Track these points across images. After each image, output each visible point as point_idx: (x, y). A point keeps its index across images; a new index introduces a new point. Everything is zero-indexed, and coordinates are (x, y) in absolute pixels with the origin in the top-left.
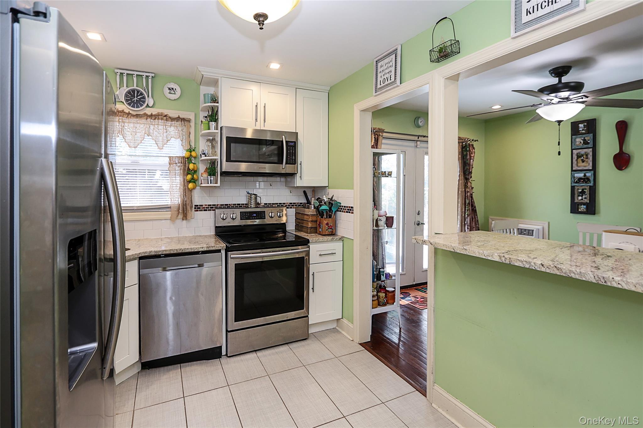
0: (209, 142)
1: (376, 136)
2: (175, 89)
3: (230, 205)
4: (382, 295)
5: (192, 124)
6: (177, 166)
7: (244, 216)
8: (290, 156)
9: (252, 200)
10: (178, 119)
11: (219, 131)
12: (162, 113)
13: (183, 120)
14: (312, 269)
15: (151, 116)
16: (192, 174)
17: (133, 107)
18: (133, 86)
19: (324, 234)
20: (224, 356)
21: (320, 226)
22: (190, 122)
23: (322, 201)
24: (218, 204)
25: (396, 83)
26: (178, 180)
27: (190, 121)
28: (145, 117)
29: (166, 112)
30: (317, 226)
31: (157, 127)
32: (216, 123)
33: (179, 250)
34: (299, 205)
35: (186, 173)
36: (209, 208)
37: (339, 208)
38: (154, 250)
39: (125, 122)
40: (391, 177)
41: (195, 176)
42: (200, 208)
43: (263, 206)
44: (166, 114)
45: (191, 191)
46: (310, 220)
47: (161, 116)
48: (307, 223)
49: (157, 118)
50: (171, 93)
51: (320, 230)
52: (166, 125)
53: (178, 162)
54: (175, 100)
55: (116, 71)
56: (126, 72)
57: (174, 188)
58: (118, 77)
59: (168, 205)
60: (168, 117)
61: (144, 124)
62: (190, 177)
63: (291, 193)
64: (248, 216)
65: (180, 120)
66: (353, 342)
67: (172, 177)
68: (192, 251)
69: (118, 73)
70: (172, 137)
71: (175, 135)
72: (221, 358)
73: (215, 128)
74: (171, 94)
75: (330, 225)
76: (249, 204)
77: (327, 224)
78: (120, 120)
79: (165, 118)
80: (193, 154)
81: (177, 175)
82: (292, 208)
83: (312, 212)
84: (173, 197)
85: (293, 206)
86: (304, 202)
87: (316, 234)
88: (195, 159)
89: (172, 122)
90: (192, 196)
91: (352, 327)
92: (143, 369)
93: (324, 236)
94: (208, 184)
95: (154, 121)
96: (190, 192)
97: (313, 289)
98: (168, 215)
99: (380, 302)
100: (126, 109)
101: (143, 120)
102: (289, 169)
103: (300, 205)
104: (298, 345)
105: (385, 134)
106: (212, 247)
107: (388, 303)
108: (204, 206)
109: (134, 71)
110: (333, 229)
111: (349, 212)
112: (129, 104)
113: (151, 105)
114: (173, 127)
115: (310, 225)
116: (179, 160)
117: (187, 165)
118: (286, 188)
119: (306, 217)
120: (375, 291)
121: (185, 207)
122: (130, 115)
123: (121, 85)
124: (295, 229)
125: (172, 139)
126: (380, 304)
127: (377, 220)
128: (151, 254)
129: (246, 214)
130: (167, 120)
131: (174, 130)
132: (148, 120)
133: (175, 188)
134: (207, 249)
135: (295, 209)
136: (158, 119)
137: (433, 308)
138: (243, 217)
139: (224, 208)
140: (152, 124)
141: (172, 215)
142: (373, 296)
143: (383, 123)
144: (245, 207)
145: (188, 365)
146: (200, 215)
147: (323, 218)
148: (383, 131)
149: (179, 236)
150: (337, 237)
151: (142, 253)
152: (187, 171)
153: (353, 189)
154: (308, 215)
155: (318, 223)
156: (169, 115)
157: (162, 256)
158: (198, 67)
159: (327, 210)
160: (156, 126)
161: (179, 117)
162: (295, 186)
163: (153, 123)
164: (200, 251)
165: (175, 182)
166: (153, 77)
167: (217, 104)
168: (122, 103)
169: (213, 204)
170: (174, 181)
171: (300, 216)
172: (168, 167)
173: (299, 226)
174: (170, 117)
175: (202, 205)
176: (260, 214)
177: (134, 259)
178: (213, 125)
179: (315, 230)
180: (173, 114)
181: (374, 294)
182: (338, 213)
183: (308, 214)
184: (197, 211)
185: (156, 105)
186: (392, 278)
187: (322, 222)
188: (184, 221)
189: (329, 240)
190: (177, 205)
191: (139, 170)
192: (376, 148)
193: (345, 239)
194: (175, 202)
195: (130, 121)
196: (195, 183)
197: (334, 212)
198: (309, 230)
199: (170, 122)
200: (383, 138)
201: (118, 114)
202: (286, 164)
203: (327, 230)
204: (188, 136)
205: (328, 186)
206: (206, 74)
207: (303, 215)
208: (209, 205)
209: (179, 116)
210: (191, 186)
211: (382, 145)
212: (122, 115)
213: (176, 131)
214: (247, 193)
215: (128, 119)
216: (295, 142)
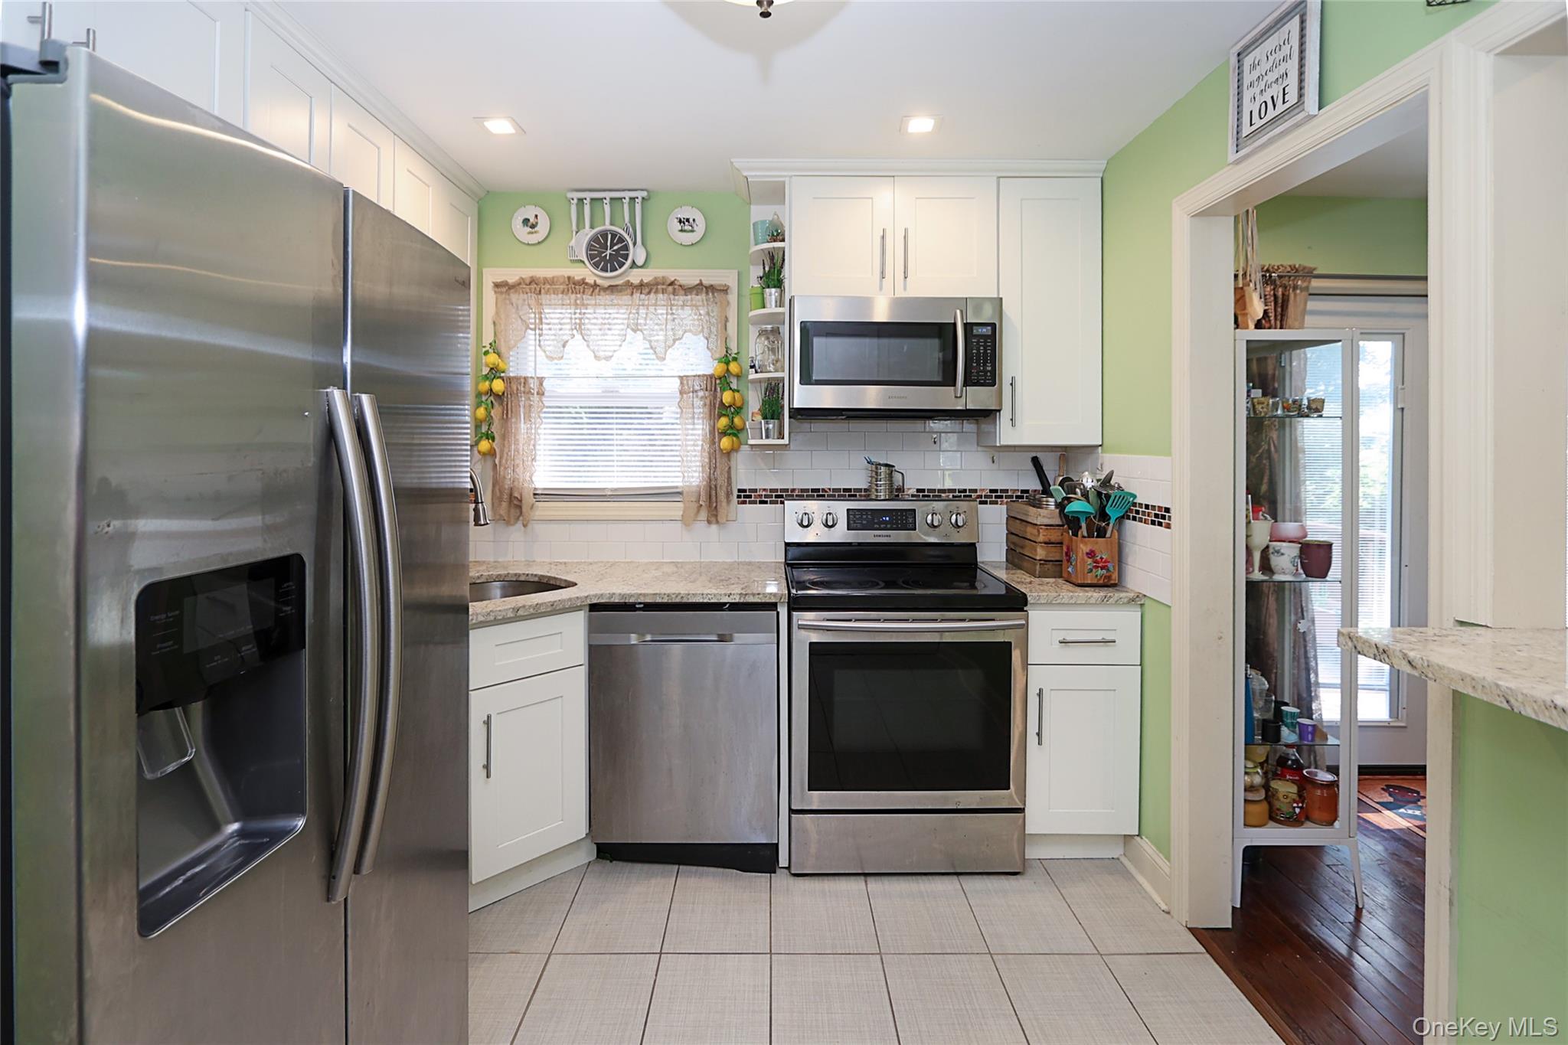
0: (763, 339)
1: (1280, 290)
2: (694, 220)
3: (823, 490)
4: (1285, 788)
5: (733, 297)
6: (697, 397)
7: (856, 519)
8: (978, 364)
9: (880, 481)
10: (700, 288)
11: (785, 310)
12: (663, 277)
13: (711, 289)
14: (1037, 679)
15: (641, 286)
16: (731, 416)
17: (604, 270)
18: (604, 224)
19: (1080, 582)
20: (782, 870)
21: (1070, 558)
22: (727, 294)
23: (1075, 488)
24: (795, 487)
25: (1304, 110)
26: (698, 430)
27: (726, 290)
28: (629, 291)
29: (671, 274)
30: (1062, 556)
31: (654, 311)
32: (778, 290)
33: (674, 596)
34: (1017, 497)
35: (716, 413)
36: (771, 496)
37: (1130, 509)
38: (619, 591)
39: (588, 305)
40: (1321, 416)
41: (736, 420)
42: (750, 496)
43: (913, 496)
44: (673, 279)
45: (728, 454)
46: (1041, 538)
47: (663, 284)
48: (1033, 546)
49: (654, 291)
50: (685, 231)
51: (1070, 569)
52: (672, 305)
53: (699, 388)
54: (692, 244)
55: (570, 195)
56: (588, 195)
57: (689, 448)
58: (574, 208)
59: (677, 487)
60: (676, 287)
61: (625, 305)
62: (724, 423)
63: (993, 462)
64: (868, 521)
65: (704, 289)
66: (1166, 915)
67: (686, 424)
68: (705, 601)
69: (573, 199)
70: (685, 332)
71: (693, 325)
72: (775, 872)
73: (776, 302)
74: (684, 234)
75: (1102, 558)
76: (873, 490)
77: (1091, 554)
78: (578, 302)
79: (670, 288)
80: (734, 367)
81: (698, 418)
82: (996, 503)
83: (1049, 518)
84: (686, 469)
85: (1001, 497)
86: (1035, 489)
87: (1060, 581)
88: (738, 380)
89: (687, 295)
90: (730, 468)
91: (1167, 870)
92: (600, 858)
93: (1078, 589)
94: (762, 438)
95: (647, 297)
96: (725, 459)
97: (1039, 734)
98: (676, 509)
99: (1278, 809)
100: (590, 275)
101: (625, 297)
102: (976, 397)
103: (1022, 497)
104: (989, 885)
105: (1316, 284)
106: (754, 595)
107: (1308, 818)
108: (761, 493)
109: (624, 190)
110: (1111, 569)
111: (1160, 524)
112: (596, 265)
113: (640, 262)
114: (688, 308)
115: (1041, 553)
116: (702, 384)
117: (719, 395)
118: (980, 449)
119: (1030, 529)
120: (1258, 773)
121: (713, 492)
122: (598, 288)
123: (581, 226)
124: (1005, 560)
125: (686, 334)
126: (1274, 816)
127: (1265, 552)
128: (612, 600)
129: (862, 515)
130: (674, 293)
131: (690, 315)
132: (634, 296)
133: (692, 448)
134: (740, 599)
135: (1005, 506)
136: (656, 292)
137: (1448, 892)
138: (855, 522)
139: (809, 498)
140: (643, 305)
141: (684, 512)
142: (1249, 788)
143: (1309, 248)
144: (863, 498)
145: (696, 871)
146: (751, 512)
147: (1077, 536)
148: (1310, 274)
149: (702, 560)
150: (1123, 595)
151: (593, 596)
152: (719, 408)
153: (1169, 454)
154: (1036, 525)
155: (1065, 549)
156: (678, 281)
157: (637, 606)
158: (732, 160)
159: (1092, 514)
160: (652, 309)
161: (701, 284)
162: (998, 445)
163: (646, 303)
164: (725, 604)
165: (692, 435)
166: (646, 200)
167: (782, 243)
168: (582, 264)
169: (782, 487)
170: (690, 432)
171: (1017, 527)
172: (678, 400)
173: (1016, 557)
174: (681, 286)
175: (755, 491)
176: (902, 516)
177: (578, 609)
178: (773, 297)
179: (1057, 569)
180: (689, 278)
181: (1252, 782)
182: (1129, 524)
183: (1035, 522)
184: (744, 503)
185: (652, 263)
186: (1327, 739)
187: (1074, 548)
188: (714, 527)
189: (1093, 601)
190: (694, 489)
191: (617, 408)
192: (1279, 326)
193: (1148, 602)
194: (692, 480)
195: (598, 301)
196: (738, 437)
197: (1112, 522)
198: (1038, 567)
199: (681, 297)
200: (1310, 294)
201: (575, 288)
202: (966, 384)
203: (1091, 571)
204: (723, 327)
205: (1101, 443)
206: (753, 174)
207: (1024, 523)
208: (772, 490)
209: (701, 280)
210: (727, 444)
211: (1307, 318)
212: (581, 291)
213: (696, 317)
214: (868, 462)
215: (593, 297)
216: (993, 325)
